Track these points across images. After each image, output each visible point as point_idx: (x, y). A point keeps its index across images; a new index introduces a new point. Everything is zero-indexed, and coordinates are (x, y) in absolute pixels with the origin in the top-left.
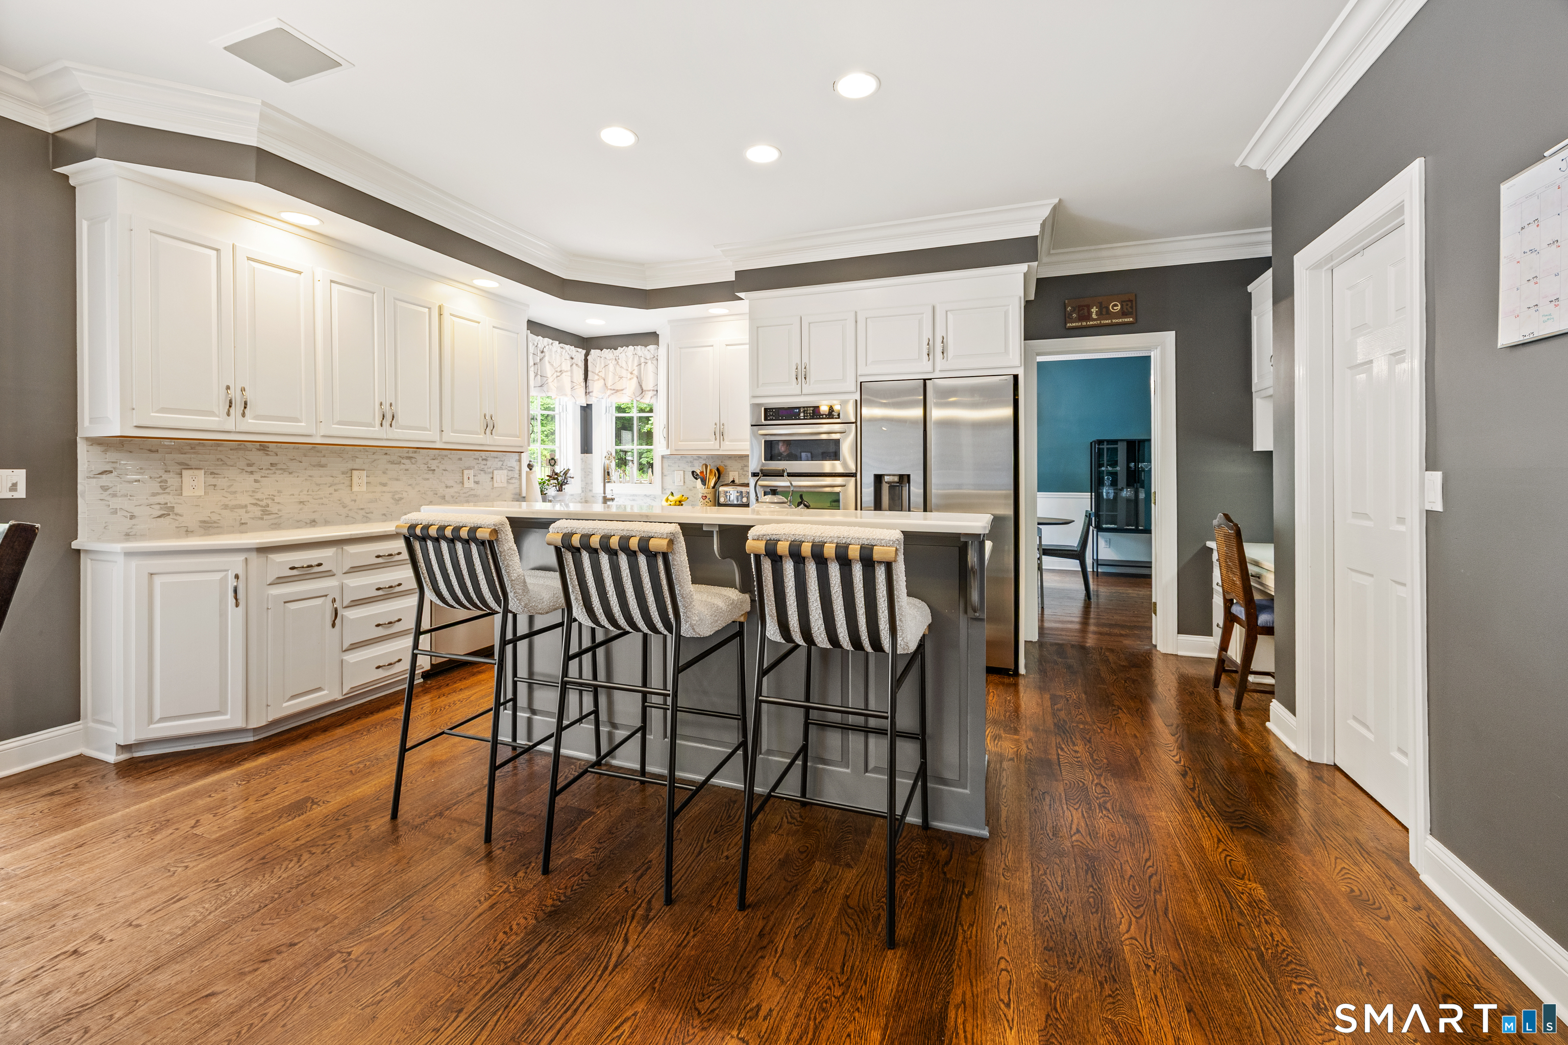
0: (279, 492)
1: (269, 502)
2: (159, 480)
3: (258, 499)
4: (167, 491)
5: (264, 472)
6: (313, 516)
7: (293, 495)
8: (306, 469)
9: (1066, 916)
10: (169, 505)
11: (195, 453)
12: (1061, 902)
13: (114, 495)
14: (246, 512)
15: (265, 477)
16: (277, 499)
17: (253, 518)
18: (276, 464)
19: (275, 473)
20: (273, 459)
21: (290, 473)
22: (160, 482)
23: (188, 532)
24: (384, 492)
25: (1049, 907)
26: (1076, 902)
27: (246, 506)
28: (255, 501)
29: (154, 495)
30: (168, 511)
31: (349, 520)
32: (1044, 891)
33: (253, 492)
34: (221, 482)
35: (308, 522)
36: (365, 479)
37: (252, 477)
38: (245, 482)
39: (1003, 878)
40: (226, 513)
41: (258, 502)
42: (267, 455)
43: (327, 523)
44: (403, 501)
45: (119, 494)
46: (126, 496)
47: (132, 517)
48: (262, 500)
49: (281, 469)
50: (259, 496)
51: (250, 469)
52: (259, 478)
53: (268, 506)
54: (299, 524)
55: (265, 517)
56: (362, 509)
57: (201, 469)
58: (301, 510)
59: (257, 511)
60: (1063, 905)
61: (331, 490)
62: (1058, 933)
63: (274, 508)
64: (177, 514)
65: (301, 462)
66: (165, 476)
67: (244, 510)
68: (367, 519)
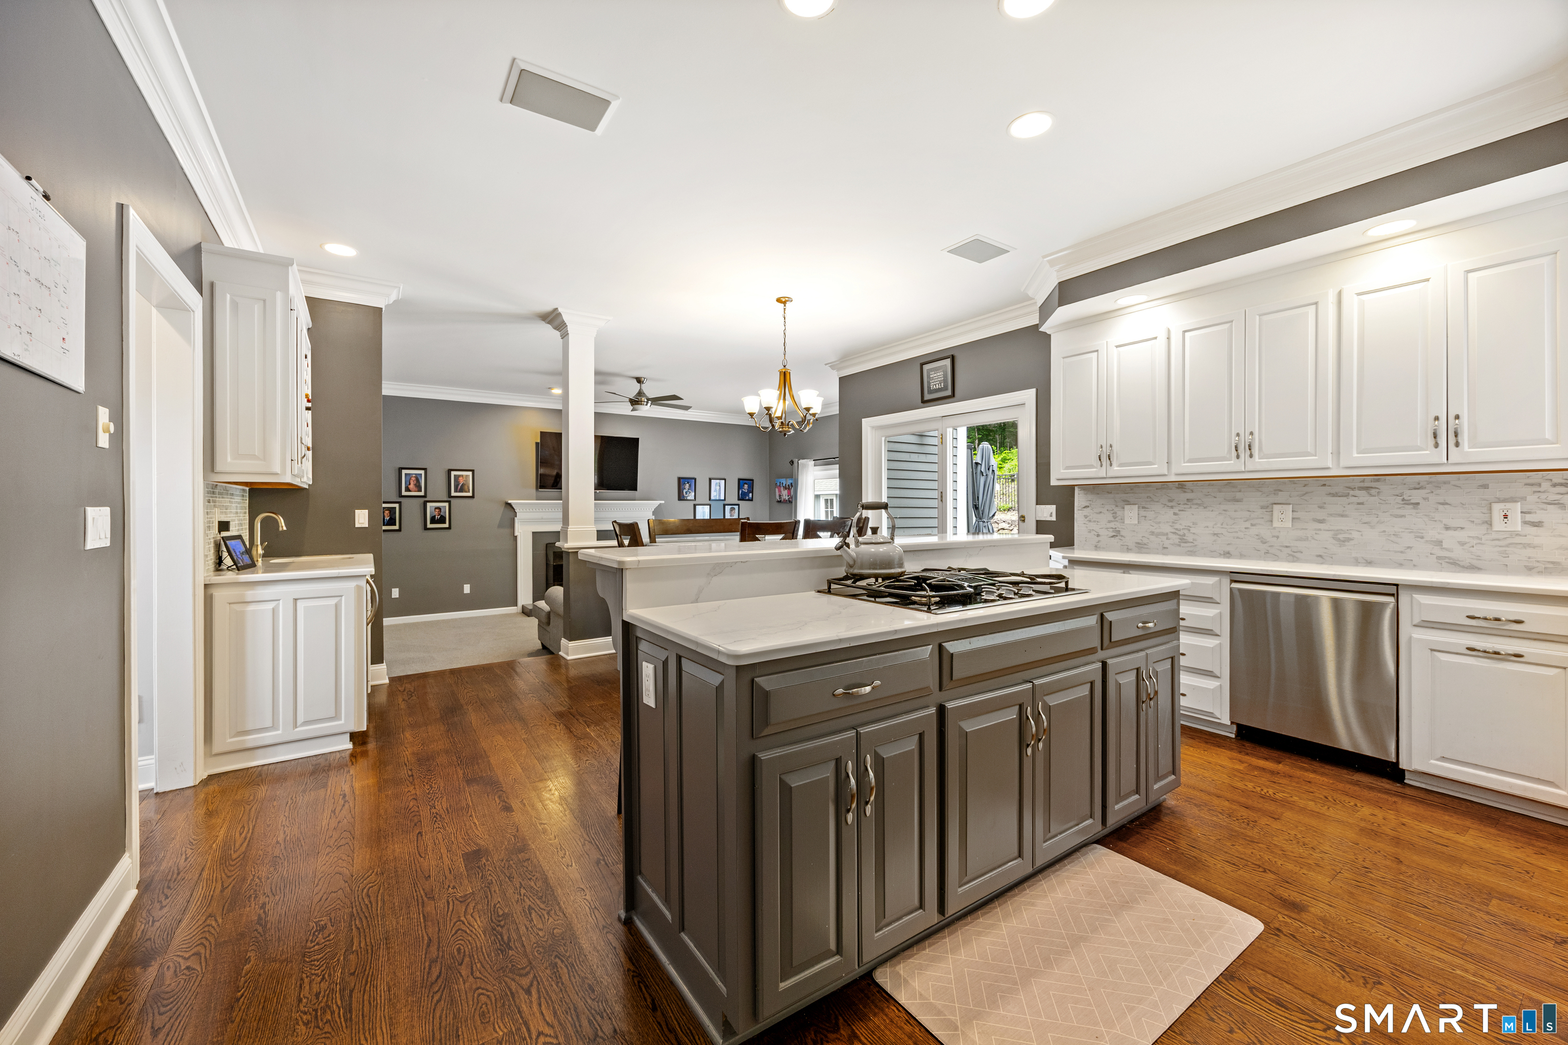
0: (1194, 524)
1: (1186, 532)
2: (1112, 512)
3: (1177, 529)
4: (1117, 519)
5: (1182, 507)
6: (1227, 549)
7: (1207, 527)
8: (1220, 504)
9: (520, 888)
10: (1117, 529)
11: (1133, 493)
12: (527, 896)
13: (1090, 521)
14: (1167, 539)
15: (1182, 511)
16: (1192, 530)
17: (1172, 544)
18: (1192, 500)
19: (1191, 507)
20: (1189, 495)
21: (1205, 508)
22: (1113, 514)
23: (1129, 550)
24: (1320, 530)
25: (535, 887)
26: (515, 904)
27: (1167, 534)
28: (1174, 531)
29: (1110, 522)
30: (1117, 534)
31: (1268, 555)
32: (544, 897)
33: (1173, 523)
34: (1150, 514)
35: (1222, 553)
36: (1290, 514)
37: (1171, 512)
38: (1167, 515)
39: (582, 887)
40: (1153, 538)
41: (1177, 532)
42: (1185, 492)
43: (1242, 556)
44: (1352, 543)
45: (1092, 520)
46: (1095, 521)
47: (1098, 536)
48: (1180, 530)
49: (1197, 504)
50: (1177, 526)
51: (1170, 504)
52: (1177, 512)
53: (1184, 535)
54: (1212, 554)
55: (1183, 544)
56: (1287, 547)
57: (1136, 504)
58: (1215, 541)
59: (1175, 539)
60: (524, 895)
61: (1248, 524)
62: (523, 873)
63: (1190, 538)
64: (1122, 536)
65: (1215, 497)
66: (1116, 509)
67: (1165, 537)
68: (1294, 557)
